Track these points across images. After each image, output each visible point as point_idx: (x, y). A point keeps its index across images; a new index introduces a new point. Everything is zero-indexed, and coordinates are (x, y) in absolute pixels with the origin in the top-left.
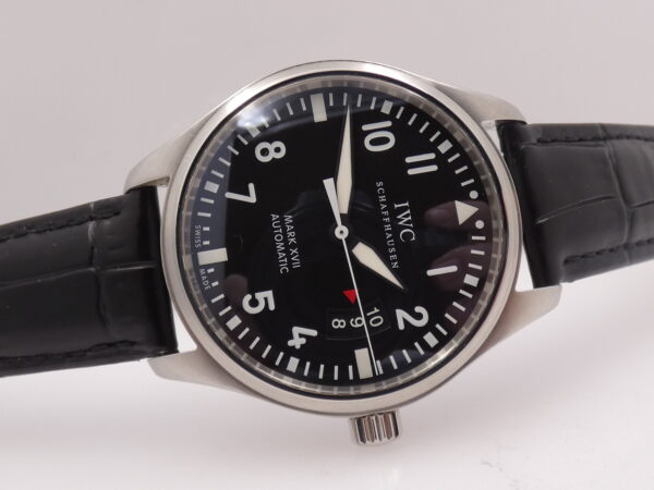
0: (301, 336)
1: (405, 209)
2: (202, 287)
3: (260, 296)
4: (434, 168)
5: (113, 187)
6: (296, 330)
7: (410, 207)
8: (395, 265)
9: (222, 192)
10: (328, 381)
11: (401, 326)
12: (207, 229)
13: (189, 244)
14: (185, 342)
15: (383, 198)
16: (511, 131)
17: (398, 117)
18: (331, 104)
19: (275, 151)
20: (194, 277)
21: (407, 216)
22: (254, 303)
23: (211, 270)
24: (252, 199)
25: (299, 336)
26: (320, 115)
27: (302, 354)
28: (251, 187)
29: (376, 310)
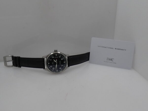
3: (62, 59)
4: (50, 66)
5: (70, 67)
9: (64, 66)
10: (58, 54)
11: (54, 57)
13: (66, 63)
14: (67, 57)
16: (44, 68)
17: (52, 70)
19: (60, 68)
20: (66, 61)
25: (60, 57)
26: (57, 70)
28: (62, 66)
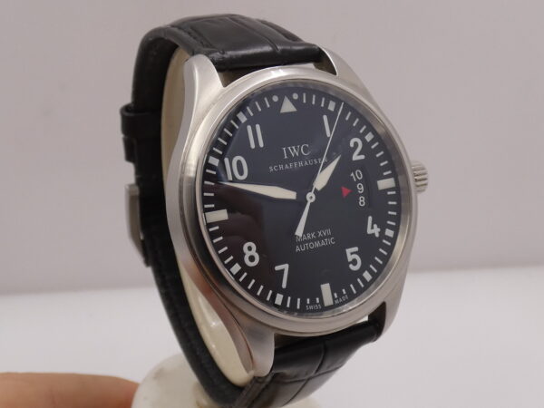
0: (372, 228)
1: (287, 151)
2: (346, 301)
3: (350, 258)
6: (369, 231)
7: (287, 147)
9: (282, 291)
10: (398, 209)
11: (362, 157)
12: (308, 300)
13: (318, 312)
15: (281, 167)
18: (213, 206)
21: (292, 149)
22: (354, 262)
23: (336, 295)
24: (286, 267)
26: (223, 215)
27: (383, 227)
29: (352, 174)
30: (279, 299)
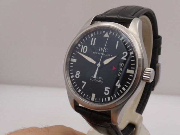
0: (118, 84)
1: (101, 49)
2: (98, 103)
4: (95, 39)
7: (101, 47)
8: (112, 56)
12: (87, 96)
15: (97, 53)
17: (82, 43)
18: (74, 57)
19: (78, 73)
21: (102, 49)
22: (107, 92)
23: (96, 99)
24: (85, 83)
27: (122, 85)
28: (83, 82)
29: (120, 64)
30: (80, 91)
